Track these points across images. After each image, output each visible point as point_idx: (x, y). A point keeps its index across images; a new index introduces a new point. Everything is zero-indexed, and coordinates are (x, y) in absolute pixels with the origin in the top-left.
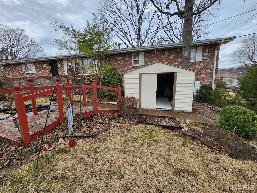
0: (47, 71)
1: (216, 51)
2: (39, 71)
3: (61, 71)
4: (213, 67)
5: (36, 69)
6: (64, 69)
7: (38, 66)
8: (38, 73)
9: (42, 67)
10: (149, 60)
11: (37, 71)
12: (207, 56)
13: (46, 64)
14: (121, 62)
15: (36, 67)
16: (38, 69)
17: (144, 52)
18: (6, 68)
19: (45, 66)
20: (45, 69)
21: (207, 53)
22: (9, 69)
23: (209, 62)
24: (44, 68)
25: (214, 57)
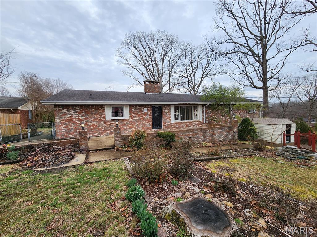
0: (147, 117)
2: (135, 117)
3: (167, 117)
5: (130, 114)
6: (170, 115)
7: (134, 110)
8: (133, 119)
9: (141, 111)
11: (131, 116)
13: (147, 108)
15: (131, 111)
16: (134, 114)
18: (64, 111)
19: (145, 110)
20: (145, 114)
22: (72, 112)
24: (142, 113)
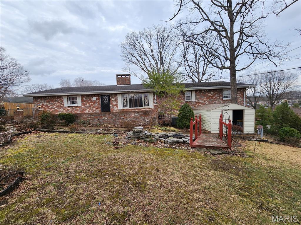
0: (96, 104)
1: (245, 93)
2: (86, 104)
3: (114, 104)
4: (244, 104)
5: (82, 102)
6: (117, 102)
7: (85, 99)
8: (84, 106)
9: (91, 100)
10: (199, 97)
11: (83, 104)
12: (239, 96)
13: (96, 97)
14: (175, 97)
15: (82, 100)
16: (85, 102)
17: (195, 91)
18: (39, 101)
19: (95, 99)
20: (95, 102)
21: (239, 93)
22: (43, 101)
23: (241, 100)
25: (244, 96)
